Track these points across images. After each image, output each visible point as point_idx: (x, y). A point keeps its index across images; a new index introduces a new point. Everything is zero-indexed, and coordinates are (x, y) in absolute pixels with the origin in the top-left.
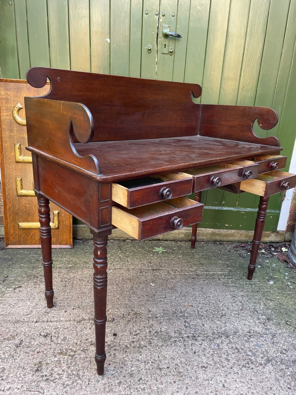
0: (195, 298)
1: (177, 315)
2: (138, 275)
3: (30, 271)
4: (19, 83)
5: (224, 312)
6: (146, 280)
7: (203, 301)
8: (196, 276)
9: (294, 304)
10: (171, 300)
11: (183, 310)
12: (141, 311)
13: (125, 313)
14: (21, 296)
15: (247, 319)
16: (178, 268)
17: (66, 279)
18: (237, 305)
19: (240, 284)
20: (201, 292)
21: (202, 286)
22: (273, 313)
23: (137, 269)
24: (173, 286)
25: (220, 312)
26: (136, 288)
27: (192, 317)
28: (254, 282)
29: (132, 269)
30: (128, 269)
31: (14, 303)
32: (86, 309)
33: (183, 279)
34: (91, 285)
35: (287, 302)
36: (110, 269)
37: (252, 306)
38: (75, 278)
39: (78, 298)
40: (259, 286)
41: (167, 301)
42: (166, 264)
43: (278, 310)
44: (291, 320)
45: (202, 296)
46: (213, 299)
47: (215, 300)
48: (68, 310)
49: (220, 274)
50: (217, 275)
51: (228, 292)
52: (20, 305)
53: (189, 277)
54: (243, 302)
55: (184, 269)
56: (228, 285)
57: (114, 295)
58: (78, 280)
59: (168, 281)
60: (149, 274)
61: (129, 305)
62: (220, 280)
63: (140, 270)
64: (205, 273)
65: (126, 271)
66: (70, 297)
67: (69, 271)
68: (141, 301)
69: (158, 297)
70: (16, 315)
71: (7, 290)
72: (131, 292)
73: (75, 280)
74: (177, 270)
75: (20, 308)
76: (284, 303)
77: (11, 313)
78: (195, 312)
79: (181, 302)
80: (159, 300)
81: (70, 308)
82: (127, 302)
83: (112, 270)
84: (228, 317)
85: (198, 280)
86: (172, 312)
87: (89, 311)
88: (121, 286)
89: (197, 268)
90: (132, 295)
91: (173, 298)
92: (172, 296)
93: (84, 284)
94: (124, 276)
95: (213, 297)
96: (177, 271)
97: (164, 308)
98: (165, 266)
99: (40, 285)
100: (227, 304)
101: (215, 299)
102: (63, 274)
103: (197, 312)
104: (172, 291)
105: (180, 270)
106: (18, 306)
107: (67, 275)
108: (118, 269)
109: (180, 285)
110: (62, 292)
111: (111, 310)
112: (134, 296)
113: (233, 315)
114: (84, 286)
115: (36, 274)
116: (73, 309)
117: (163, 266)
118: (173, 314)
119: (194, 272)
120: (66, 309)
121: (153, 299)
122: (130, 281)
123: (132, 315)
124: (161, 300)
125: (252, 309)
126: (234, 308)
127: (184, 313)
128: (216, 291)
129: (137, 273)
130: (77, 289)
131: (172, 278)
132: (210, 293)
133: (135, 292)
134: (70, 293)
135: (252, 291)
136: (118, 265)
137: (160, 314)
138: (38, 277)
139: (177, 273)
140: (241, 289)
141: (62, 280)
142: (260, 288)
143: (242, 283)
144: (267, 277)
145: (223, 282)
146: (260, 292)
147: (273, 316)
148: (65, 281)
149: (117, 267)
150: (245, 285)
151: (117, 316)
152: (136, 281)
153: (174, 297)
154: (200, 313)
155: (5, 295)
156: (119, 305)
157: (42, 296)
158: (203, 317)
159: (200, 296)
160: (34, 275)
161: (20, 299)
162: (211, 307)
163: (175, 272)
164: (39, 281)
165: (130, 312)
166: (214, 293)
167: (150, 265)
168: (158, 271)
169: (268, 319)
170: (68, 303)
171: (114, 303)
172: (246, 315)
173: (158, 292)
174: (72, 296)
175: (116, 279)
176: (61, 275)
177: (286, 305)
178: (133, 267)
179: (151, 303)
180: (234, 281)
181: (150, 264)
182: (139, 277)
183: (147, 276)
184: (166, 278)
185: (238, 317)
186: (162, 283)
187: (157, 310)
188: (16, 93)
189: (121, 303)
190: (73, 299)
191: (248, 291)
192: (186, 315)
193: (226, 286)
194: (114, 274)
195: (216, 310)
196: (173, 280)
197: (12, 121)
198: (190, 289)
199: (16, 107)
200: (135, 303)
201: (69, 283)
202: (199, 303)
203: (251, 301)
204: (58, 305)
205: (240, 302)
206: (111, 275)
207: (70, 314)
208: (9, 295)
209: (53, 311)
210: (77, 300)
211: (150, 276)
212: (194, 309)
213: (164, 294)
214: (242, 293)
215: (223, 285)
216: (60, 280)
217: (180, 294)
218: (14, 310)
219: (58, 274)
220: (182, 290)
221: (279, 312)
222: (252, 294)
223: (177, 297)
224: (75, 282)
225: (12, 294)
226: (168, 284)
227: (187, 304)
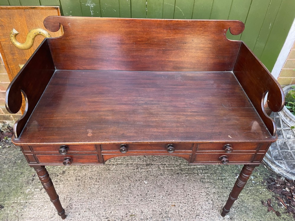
0: (177, 197)
1: (162, 216)
2: (135, 171)
3: (51, 169)
4: (10, 10)
5: (198, 212)
6: (141, 177)
7: (183, 199)
8: (180, 171)
9: (253, 201)
10: (159, 200)
11: (167, 211)
12: (135, 213)
13: (123, 215)
14: (46, 197)
15: (215, 219)
16: (166, 162)
17: (79, 177)
18: (209, 203)
19: (214, 180)
20: (182, 189)
21: (184, 183)
22: (236, 212)
23: (134, 164)
24: (161, 184)
25: (196, 212)
26: (133, 186)
27: (173, 218)
28: (224, 176)
29: (131, 164)
30: (127, 164)
31: (41, 206)
32: (95, 212)
33: (170, 175)
34: (98, 184)
35: (248, 199)
36: (113, 165)
37: (220, 205)
38: (87, 175)
39: (89, 199)
40: (229, 182)
41: (156, 201)
42: (157, 158)
43: (239, 209)
44: (248, 219)
45: (183, 194)
46: (191, 198)
47: (193, 199)
48: (81, 212)
49: (199, 168)
50: (196, 169)
51: (204, 189)
52: (46, 208)
53: (174, 173)
54: (214, 200)
55: (171, 163)
56: (204, 181)
57: (116, 195)
58: (89, 179)
59: (158, 177)
60: (144, 170)
61: (127, 206)
62: (198, 175)
63: (137, 165)
64: (188, 167)
65: (126, 167)
66: (82, 198)
67: (81, 167)
68: (136, 201)
69: (149, 197)
70: (44, 218)
71: (35, 191)
72: (129, 191)
73: (86, 178)
74: (165, 164)
75: (46, 211)
76: (245, 201)
77: (40, 216)
78: (176, 212)
79: (166, 202)
80: (150, 199)
81: (83, 210)
82: (125, 203)
83: (115, 166)
84: (201, 217)
85: (182, 176)
86: (159, 212)
87: (96, 213)
88: (122, 184)
89: (182, 162)
90: (129, 195)
91: (160, 197)
92: (160, 195)
93: (93, 183)
94: (124, 172)
95: (191, 196)
96: (165, 166)
97: (153, 209)
98: (156, 160)
99: (59, 184)
100: (201, 203)
101: (193, 197)
102: (77, 171)
103: (177, 213)
104: (161, 189)
105: (167, 164)
106: (44, 209)
107: (80, 173)
108: (120, 164)
109: (167, 182)
110: (76, 193)
111: (113, 212)
112: (131, 195)
113: (205, 214)
114: (93, 186)
115: (57, 172)
116: (85, 211)
117: (155, 160)
118: (160, 214)
119: (179, 166)
120: (80, 211)
121: (146, 198)
122: (129, 179)
123: (129, 217)
124: (151, 201)
125: (220, 207)
126: (206, 207)
127: (168, 213)
128: (194, 188)
129: (134, 169)
130: (88, 189)
131: (161, 174)
132: (189, 191)
133: (132, 191)
134: (83, 193)
135: (222, 188)
136: (119, 160)
137: (150, 215)
138: (58, 175)
139: (166, 168)
140: (214, 186)
141: (76, 178)
142: (228, 184)
143: (215, 178)
144: (236, 171)
145: (200, 177)
146: (228, 188)
147: (235, 216)
148: (79, 180)
149: (118, 163)
150: (217, 181)
151: (117, 218)
152: (133, 178)
153: (162, 196)
154: (180, 213)
155: (34, 196)
156: (119, 207)
157: (61, 197)
158: (182, 218)
159: (181, 195)
160: (55, 173)
161: (45, 200)
162: (189, 207)
163: (164, 167)
164: (59, 180)
165: (128, 213)
166: (193, 191)
167: (145, 160)
168: (151, 166)
169: (231, 219)
170: (81, 204)
171: (116, 204)
172: (215, 214)
173: (150, 191)
174: (84, 197)
175: (118, 177)
176: (75, 173)
177: (246, 203)
178: (131, 163)
179: (144, 204)
180: (209, 176)
181: (144, 158)
182: (135, 173)
183: (142, 172)
184: (156, 174)
185: (209, 217)
186: (153, 180)
187: (148, 210)
188: (9, 19)
189: (121, 203)
190: (85, 200)
191: (219, 188)
192: (169, 216)
193: (203, 182)
194: (117, 170)
195: (193, 210)
196: (161, 177)
197: (12, 46)
198: (174, 187)
199: (12, 33)
200: (132, 204)
201: (81, 182)
202: (180, 202)
203: (220, 199)
204: (74, 207)
205: (211, 200)
206: (114, 172)
207: (83, 217)
208: (37, 196)
209: (70, 214)
210: (88, 201)
211: (144, 173)
212: (176, 209)
213: (154, 193)
214: (214, 190)
215: (200, 181)
216: (74, 179)
217: (166, 193)
218: (41, 212)
219: (73, 172)
220: (168, 188)
221: (240, 211)
222: (222, 191)
223: (163, 196)
224: (86, 181)
225: (39, 195)
226: (157, 181)
227: (171, 203)
